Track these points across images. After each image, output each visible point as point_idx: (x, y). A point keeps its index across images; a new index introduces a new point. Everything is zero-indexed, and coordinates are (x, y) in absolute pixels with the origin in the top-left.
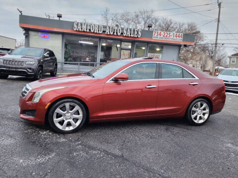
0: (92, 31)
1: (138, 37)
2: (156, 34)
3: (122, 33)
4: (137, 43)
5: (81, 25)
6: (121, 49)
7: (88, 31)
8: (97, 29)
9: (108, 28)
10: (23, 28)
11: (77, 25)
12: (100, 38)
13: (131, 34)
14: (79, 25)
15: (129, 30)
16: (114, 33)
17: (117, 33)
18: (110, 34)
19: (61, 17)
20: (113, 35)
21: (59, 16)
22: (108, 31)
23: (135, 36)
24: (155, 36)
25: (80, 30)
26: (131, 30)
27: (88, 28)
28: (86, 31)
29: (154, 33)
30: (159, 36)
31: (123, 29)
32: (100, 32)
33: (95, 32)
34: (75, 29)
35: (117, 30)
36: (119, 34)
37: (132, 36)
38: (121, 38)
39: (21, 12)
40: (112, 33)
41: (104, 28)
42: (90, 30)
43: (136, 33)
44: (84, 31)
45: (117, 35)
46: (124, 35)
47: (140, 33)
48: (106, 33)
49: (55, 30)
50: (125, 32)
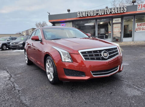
0: (89, 15)
1: (124, 12)
2: (140, 7)
3: (111, 12)
4: (124, 17)
5: (82, 13)
6: (113, 24)
7: (86, 16)
8: (92, 13)
9: (100, 11)
10: (51, 22)
11: (79, 14)
12: (96, 19)
13: (118, 11)
14: (81, 13)
15: (116, 9)
16: (105, 13)
17: (107, 13)
18: (102, 15)
19: (70, 11)
20: (104, 15)
21: (69, 11)
22: (100, 13)
23: (122, 12)
24: (140, 8)
25: (81, 16)
26: (117, 8)
27: (87, 13)
28: (85, 16)
29: (138, 6)
30: (143, 8)
31: (111, 9)
32: (94, 15)
33: (91, 15)
34: (78, 17)
35: (107, 11)
36: (108, 13)
37: (119, 12)
38: (111, 15)
39: (49, 13)
40: (103, 14)
41: (97, 11)
42: (88, 15)
43: (122, 9)
44: (84, 17)
45: (107, 14)
46: (113, 13)
47: (125, 9)
48: (99, 15)
49: (67, 20)
50: (113, 11)
